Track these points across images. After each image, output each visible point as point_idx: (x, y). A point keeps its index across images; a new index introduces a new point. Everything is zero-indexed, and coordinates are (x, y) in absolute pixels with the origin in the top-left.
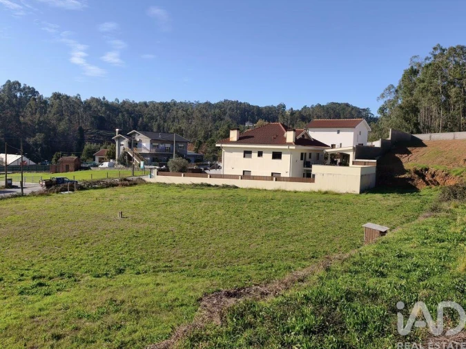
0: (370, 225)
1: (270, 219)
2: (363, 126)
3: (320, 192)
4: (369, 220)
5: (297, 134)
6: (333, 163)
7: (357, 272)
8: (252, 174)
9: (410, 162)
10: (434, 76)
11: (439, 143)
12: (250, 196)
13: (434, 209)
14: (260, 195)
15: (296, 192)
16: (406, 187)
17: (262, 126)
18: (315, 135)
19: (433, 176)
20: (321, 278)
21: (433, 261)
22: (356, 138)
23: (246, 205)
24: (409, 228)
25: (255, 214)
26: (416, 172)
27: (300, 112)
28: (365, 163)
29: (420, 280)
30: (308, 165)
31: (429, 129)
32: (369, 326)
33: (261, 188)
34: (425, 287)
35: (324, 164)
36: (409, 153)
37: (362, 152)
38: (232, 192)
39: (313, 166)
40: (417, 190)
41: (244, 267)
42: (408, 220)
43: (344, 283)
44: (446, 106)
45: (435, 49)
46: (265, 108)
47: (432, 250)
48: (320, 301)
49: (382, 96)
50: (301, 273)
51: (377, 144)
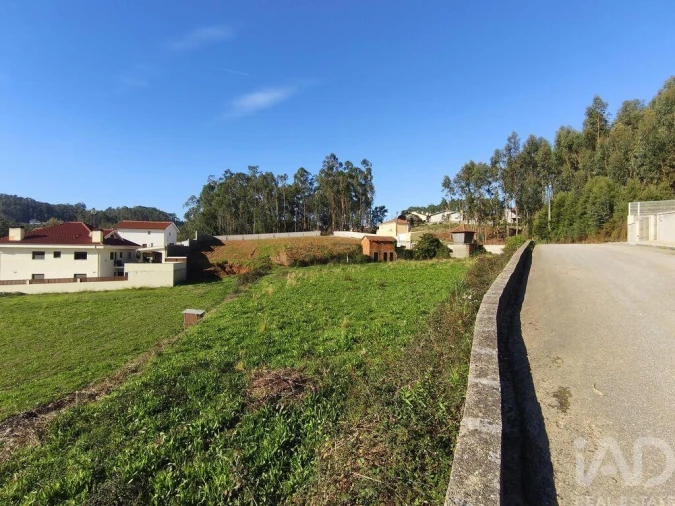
0: (188, 311)
1: (77, 323)
2: (172, 228)
3: (134, 289)
4: (185, 308)
5: (105, 233)
6: (146, 261)
7: (187, 350)
8: (46, 277)
9: (214, 257)
10: (226, 192)
11: (233, 242)
12: (45, 302)
13: (237, 292)
14: (59, 299)
15: (107, 291)
16: (212, 277)
17: (56, 226)
18: (124, 235)
19: (231, 267)
20: (155, 364)
21: (244, 328)
22: (166, 239)
23: (41, 312)
24: (221, 307)
25: (56, 321)
26: (219, 265)
27: (104, 213)
28: (177, 260)
29: (237, 344)
30: (120, 263)
31: (224, 232)
32: (207, 389)
33: (60, 291)
34: (242, 348)
35: (137, 262)
36: (212, 250)
37: (173, 250)
38: (15, 300)
39: (126, 265)
40: (221, 279)
41: (49, 379)
42: (217, 303)
43: (178, 361)
44: (236, 215)
45: (226, 172)
46: (59, 206)
47: (241, 321)
48: (158, 383)
49: (187, 204)
50: (132, 366)
51: (186, 243)
